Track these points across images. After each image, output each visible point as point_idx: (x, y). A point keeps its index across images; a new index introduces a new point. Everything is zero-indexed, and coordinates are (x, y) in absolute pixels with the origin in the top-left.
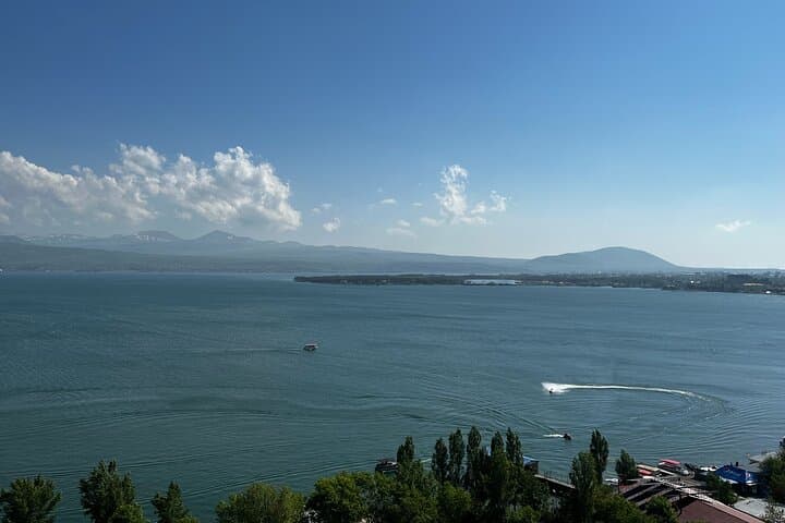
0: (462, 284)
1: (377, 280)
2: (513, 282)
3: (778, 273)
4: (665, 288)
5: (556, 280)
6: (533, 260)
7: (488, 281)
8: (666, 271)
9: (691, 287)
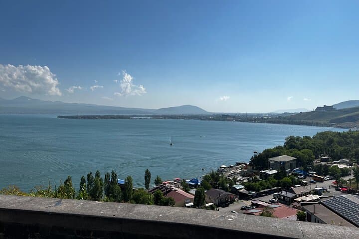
0: (129, 118)
1: (94, 117)
2: (149, 118)
3: (239, 114)
4: (202, 120)
5: (165, 117)
6: (159, 110)
7: (140, 117)
8: (204, 114)
9: (210, 119)
